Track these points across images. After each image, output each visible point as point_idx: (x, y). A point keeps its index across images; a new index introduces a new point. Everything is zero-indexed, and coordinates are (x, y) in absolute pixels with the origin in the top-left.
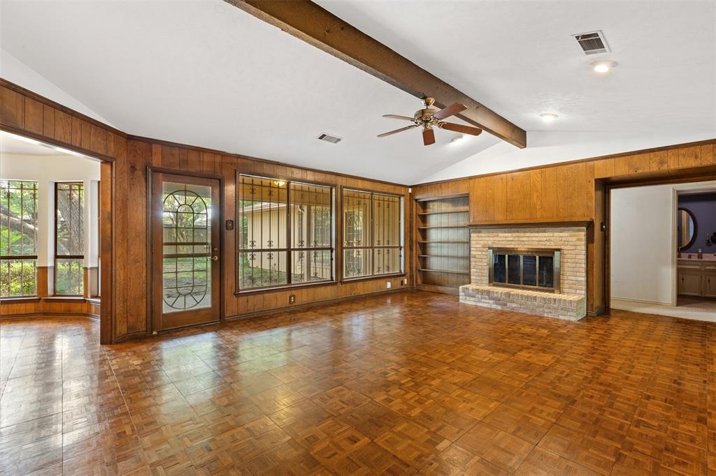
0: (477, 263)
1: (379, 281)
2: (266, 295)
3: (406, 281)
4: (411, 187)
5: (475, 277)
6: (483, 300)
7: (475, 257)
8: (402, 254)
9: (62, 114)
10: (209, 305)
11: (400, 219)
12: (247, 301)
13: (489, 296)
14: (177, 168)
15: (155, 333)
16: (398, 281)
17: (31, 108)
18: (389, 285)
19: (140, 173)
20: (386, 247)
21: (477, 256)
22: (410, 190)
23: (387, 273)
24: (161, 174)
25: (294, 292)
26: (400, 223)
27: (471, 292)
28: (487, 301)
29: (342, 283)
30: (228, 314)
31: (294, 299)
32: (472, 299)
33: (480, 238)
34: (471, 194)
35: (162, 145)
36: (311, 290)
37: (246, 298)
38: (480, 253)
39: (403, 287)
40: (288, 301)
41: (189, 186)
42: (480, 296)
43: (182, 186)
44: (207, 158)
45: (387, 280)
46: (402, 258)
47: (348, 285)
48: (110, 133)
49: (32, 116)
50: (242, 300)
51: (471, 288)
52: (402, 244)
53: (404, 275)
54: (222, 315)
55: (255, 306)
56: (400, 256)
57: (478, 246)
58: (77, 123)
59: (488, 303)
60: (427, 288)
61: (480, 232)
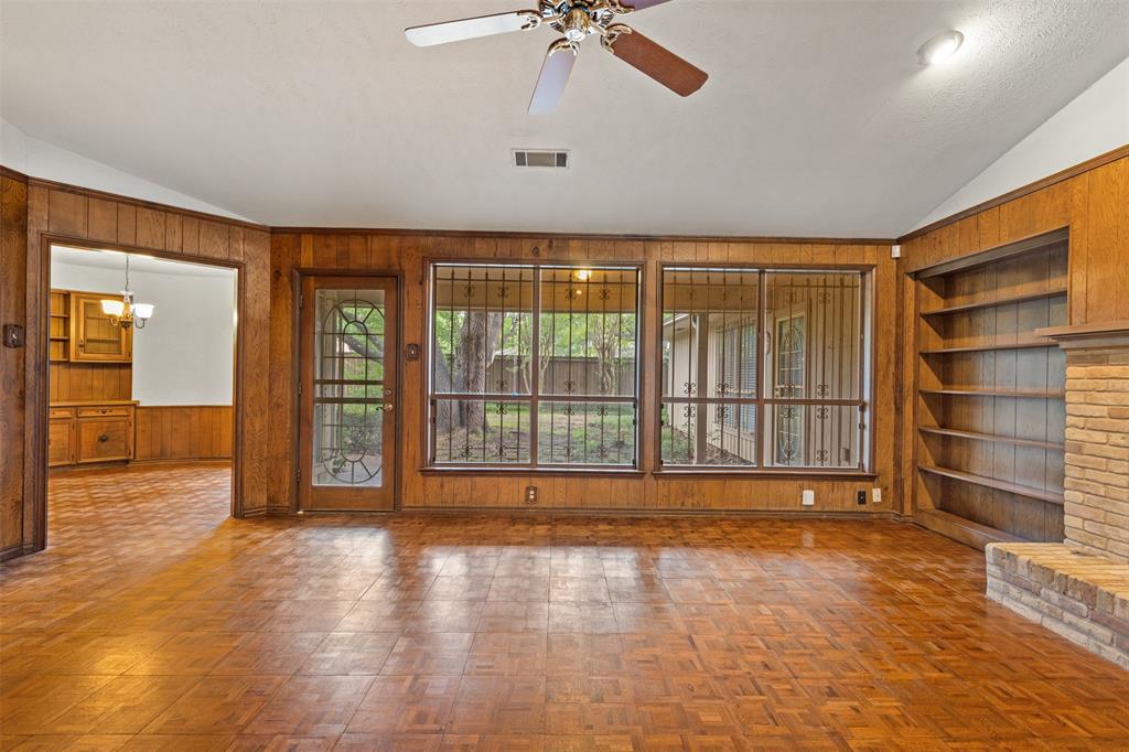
0: (1090, 474)
1: (773, 483)
2: (478, 479)
3: (876, 495)
4: (899, 241)
5: (1078, 523)
6: (1068, 617)
7: (1079, 450)
8: (867, 422)
9: (148, 213)
10: (379, 485)
11: (862, 332)
12: (442, 486)
13: (1092, 605)
14: (335, 267)
15: (300, 512)
16: (849, 491)
17: (98, 212)
18: (809, 497)
19: (286, 279)
20: (816, 402)
21: (1088, 448)
22: (896, 251)
23: (818, 465)
24: (312, 278)
25: (537, 482)
26: (862, 341)
27: (1022, 571)
28: (1086, 624)
29: (657, 476)
30: (407, 502)
31: (535, 495)
32: (1026, 597)
33: (1102, 384)
34: (1076, 226)
35: (314, 234)
36: (575, 483)
37: (439, 479)
38: (1101, 437)
39: (863, 508)
40: (523, 498)
41: (362, 293)
42: (1055, 597)
43: (350, 293)
44: (377, 244)
45: (806, 483)
46: (867, 433)
47: (674, 484)
48: (237, 228)
49: (101, 222)
50: (434, 482)
51: (1023, 558)
52: (867, 398)
53: (872, 478)
54: (397, 504)
55: (455, 495)
56: (862, 427)
57: (1096, 411)
58: (175, 221)
59: (1089, 634)
60: (940, 524)
61: (1100, 360)
